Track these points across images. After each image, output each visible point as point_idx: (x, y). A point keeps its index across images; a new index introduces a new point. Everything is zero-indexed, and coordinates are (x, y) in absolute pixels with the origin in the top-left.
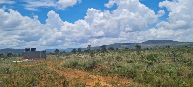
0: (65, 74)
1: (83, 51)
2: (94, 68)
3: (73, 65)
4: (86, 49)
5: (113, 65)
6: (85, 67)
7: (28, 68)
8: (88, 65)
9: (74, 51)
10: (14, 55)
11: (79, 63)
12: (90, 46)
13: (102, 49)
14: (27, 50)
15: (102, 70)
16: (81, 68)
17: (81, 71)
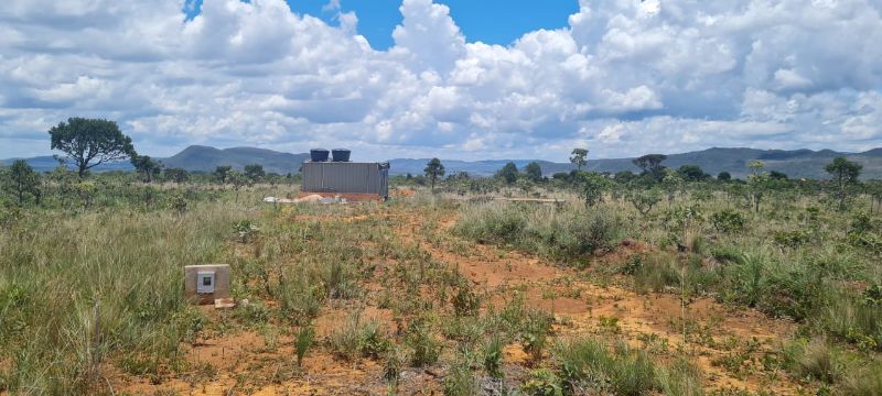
0: (464, 267)
1: (550, 177)
2: (599, 251)
3: (503, 234)
4: (564, 166)
5: (696, 248)
6: (557, 248)
7: (318, 227)
8: (567, 239)
9: (509, 174)
10: (271, 175)
11: (529, 224)
12: (583, 153)
13: (642, 175)
14: (319, 155)
15: (637, 263)
16: (536, 250)
17: (536, 261)
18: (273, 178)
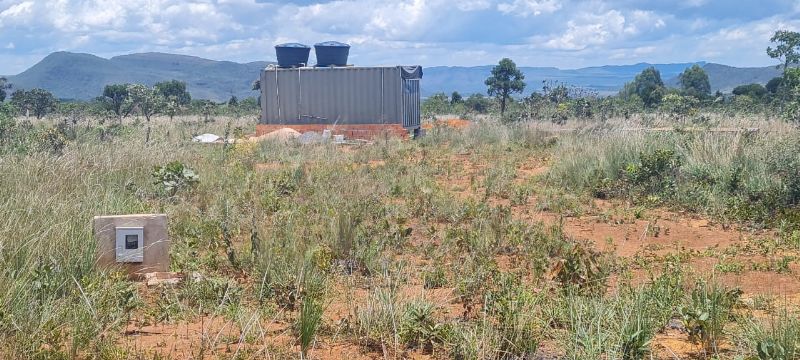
1: (728, 91)
3: (642, 179)
4: (757, 72)
6: (742, 198)
7: (300, 175)
8: (762, 180)
9: (647, 91)
11: (692, 160)
12: (793, 39)
14: (291, 56)
16: (704, 204)
17: (704, 222)
18: (205, 108)
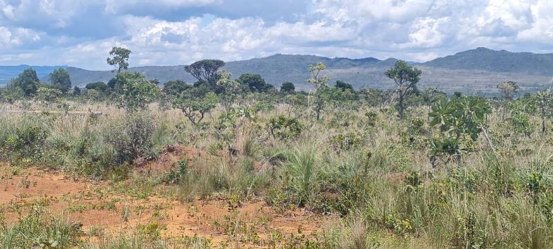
1: (82, 86)
2: (139, 160)
3: (18, 147)
5: (247, 150)
6: (88, 159)
8: (100, 148)
9: (27, 84)
11: (53, 134)
12: (124, 53)
15: (183, 170)
16: (62, 164)
17: (62, 177)
